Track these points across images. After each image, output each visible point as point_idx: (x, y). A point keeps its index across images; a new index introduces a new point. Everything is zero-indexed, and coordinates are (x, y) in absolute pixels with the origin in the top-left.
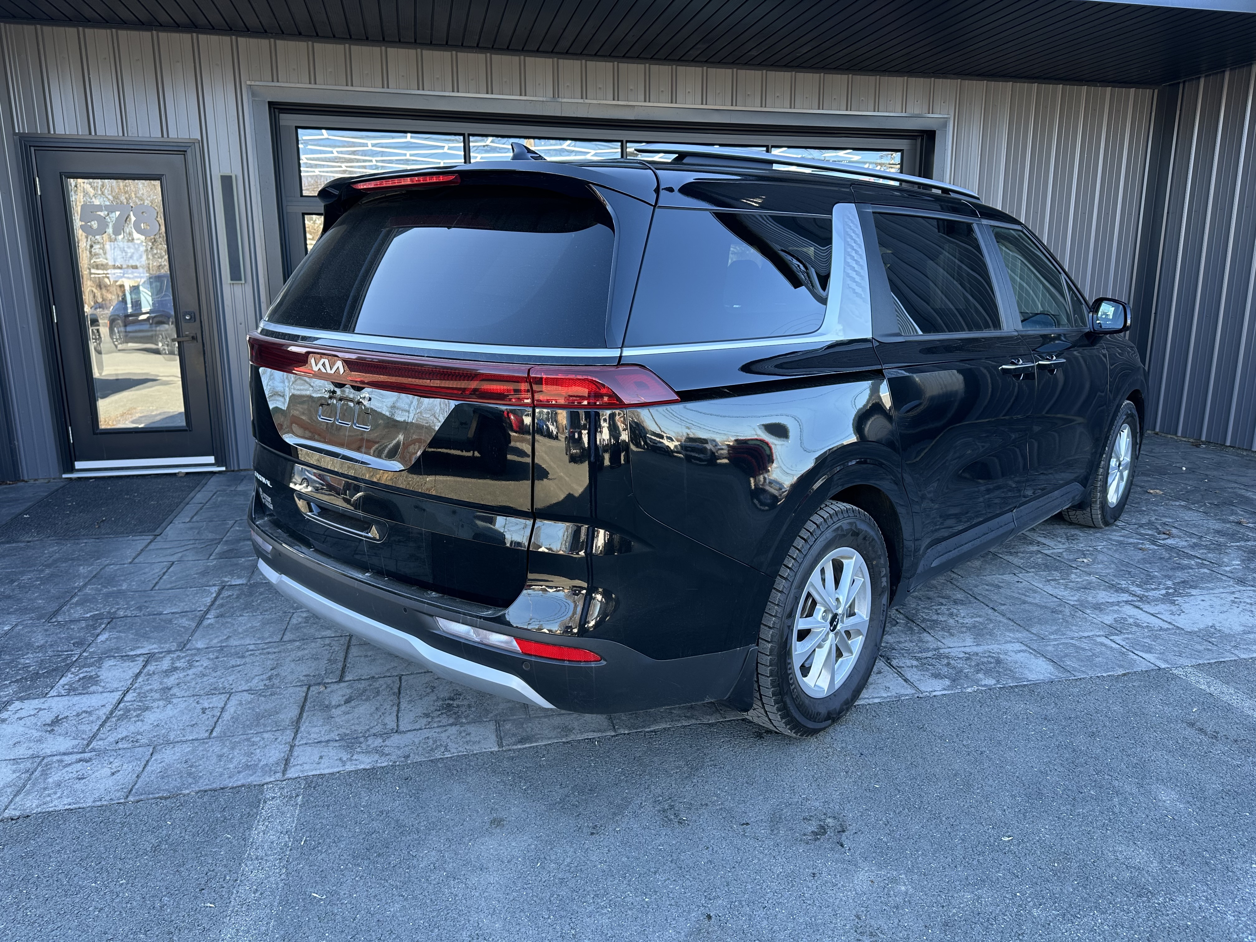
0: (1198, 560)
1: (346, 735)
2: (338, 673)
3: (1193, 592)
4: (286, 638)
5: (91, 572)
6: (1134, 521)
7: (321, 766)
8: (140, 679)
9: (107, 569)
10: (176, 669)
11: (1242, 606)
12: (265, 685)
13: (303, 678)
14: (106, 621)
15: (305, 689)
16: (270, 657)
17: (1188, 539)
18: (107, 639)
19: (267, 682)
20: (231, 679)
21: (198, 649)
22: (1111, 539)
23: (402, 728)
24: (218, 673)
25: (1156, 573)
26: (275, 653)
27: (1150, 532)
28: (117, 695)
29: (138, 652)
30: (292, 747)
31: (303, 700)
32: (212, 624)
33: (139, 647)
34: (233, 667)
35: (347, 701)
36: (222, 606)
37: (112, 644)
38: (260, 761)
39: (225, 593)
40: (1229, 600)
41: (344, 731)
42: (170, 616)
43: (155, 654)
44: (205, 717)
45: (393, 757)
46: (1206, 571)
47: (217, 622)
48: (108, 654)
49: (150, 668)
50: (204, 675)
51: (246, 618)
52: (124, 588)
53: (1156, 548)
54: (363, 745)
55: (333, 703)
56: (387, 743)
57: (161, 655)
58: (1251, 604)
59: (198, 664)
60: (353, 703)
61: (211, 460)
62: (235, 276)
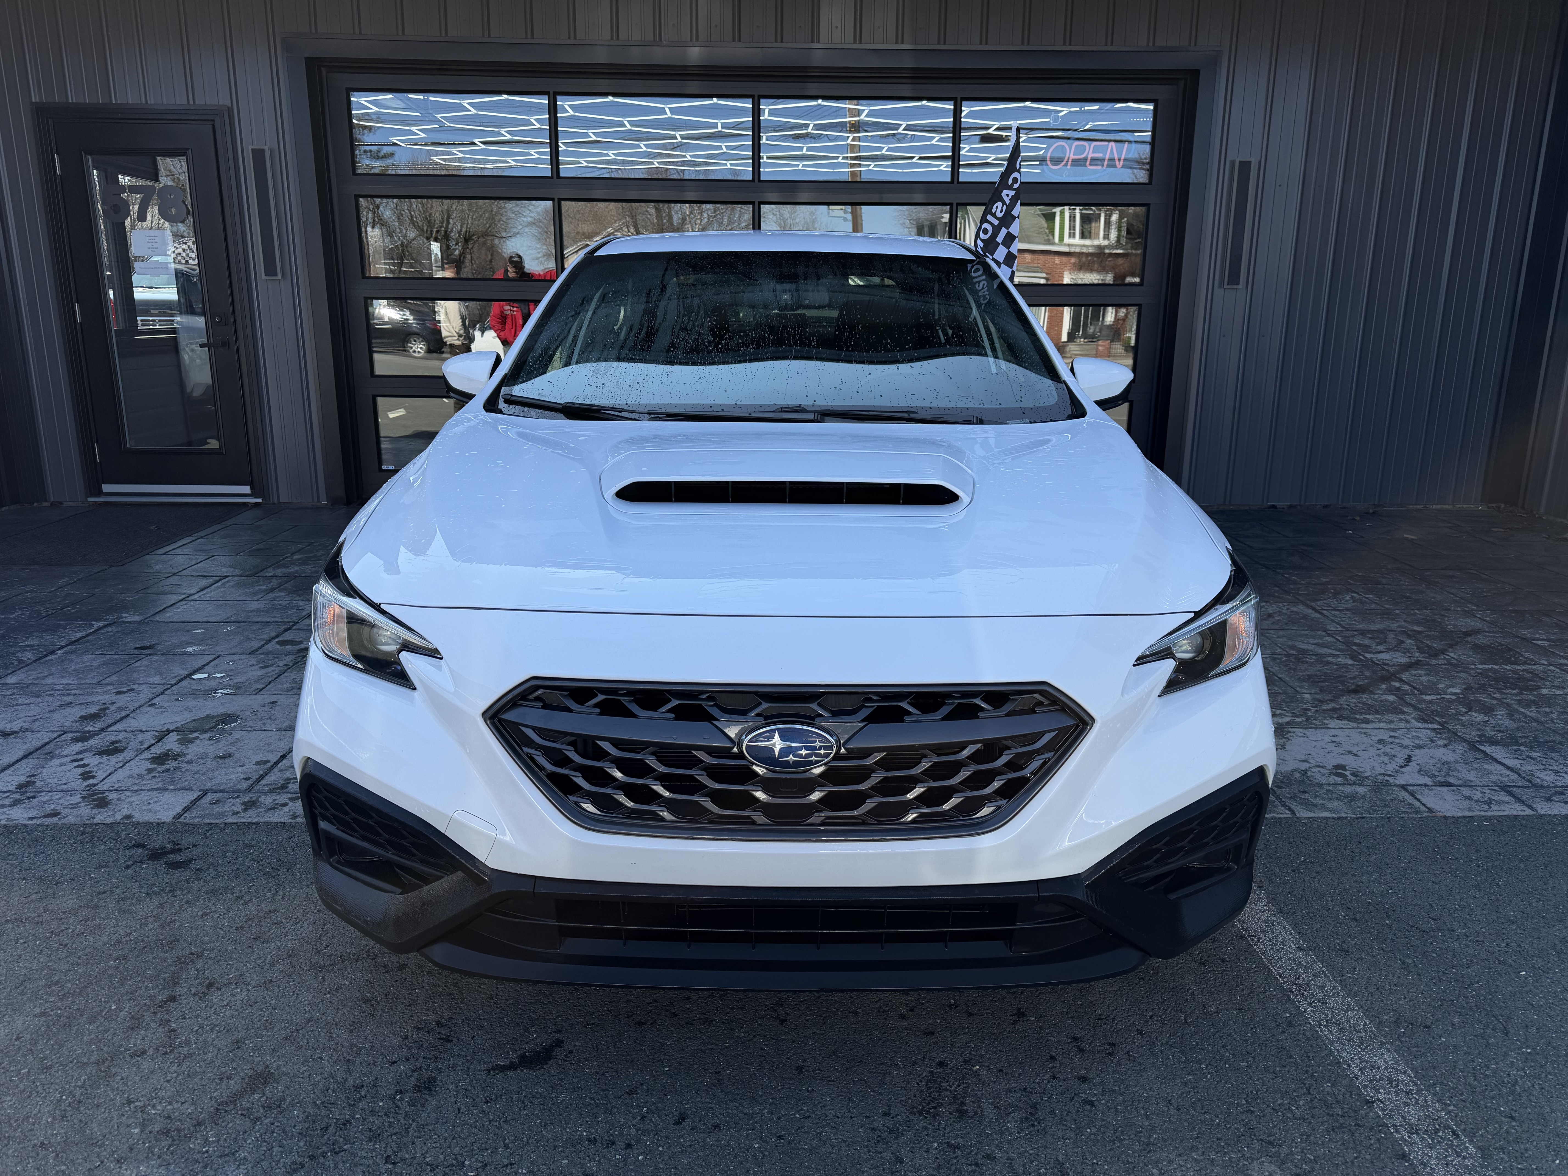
0: (1397, 684)
3: (1334, 723)
4: (106, 681)
6: (1361, 626)
9: (20, 597)
11: (1387, 749)
12: (22, 727)
15: (55, 735)
16: (66, 698)
17: (1417, 655)
19: (26, 725)
21: (5, 685)
22: (1293, 647)
25: (1307, 696)
26: (75, 694)
27: (1367, 642)
31: (39, 745)
32: (52, 660)
34: (17, 705)
36: (87, 641)
39: (109, 629)
40: (1376, 739)
42: (19, 649)
46: (1391, 698)
47: (59, 658)
51: (94, 656)
52: (12, 616)
53: (1350, 662)
55: (64, 753)
58: (1406, 747)
61: (247, 489)
62: (271, 270)
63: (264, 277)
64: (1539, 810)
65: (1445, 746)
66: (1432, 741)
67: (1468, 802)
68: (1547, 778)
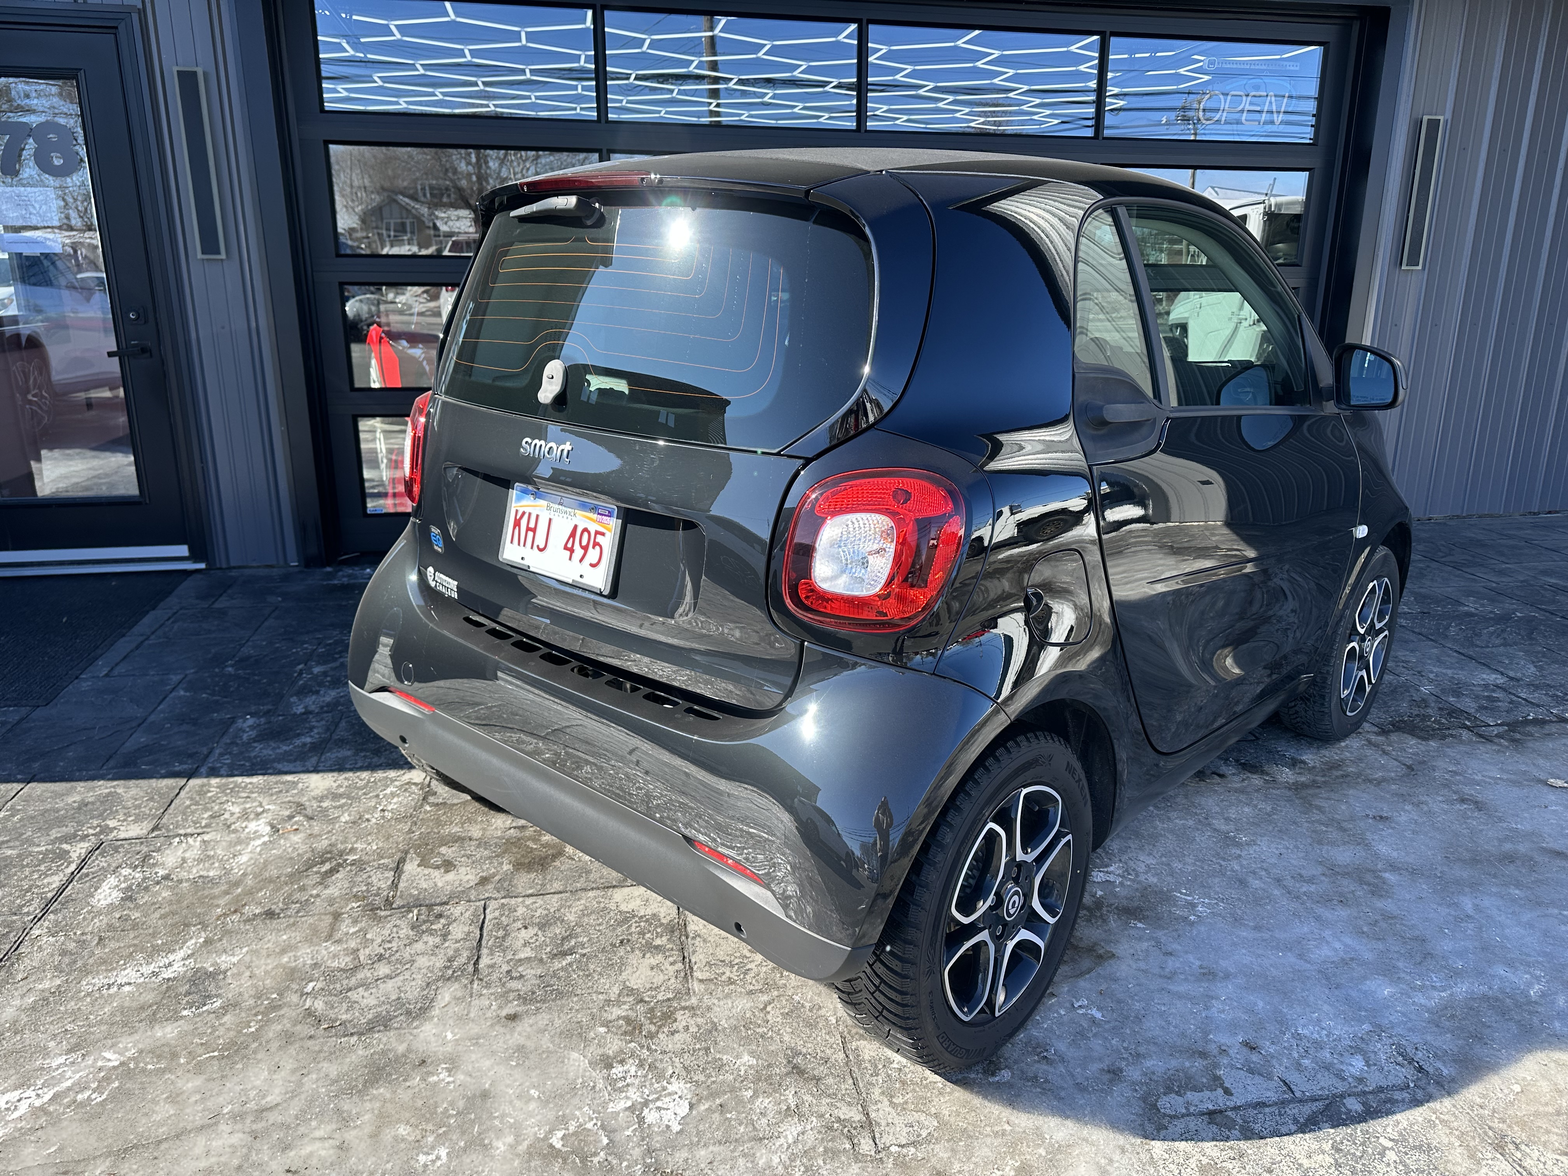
61: (183, 550)
62: (210, 245)
63: (200, 256)
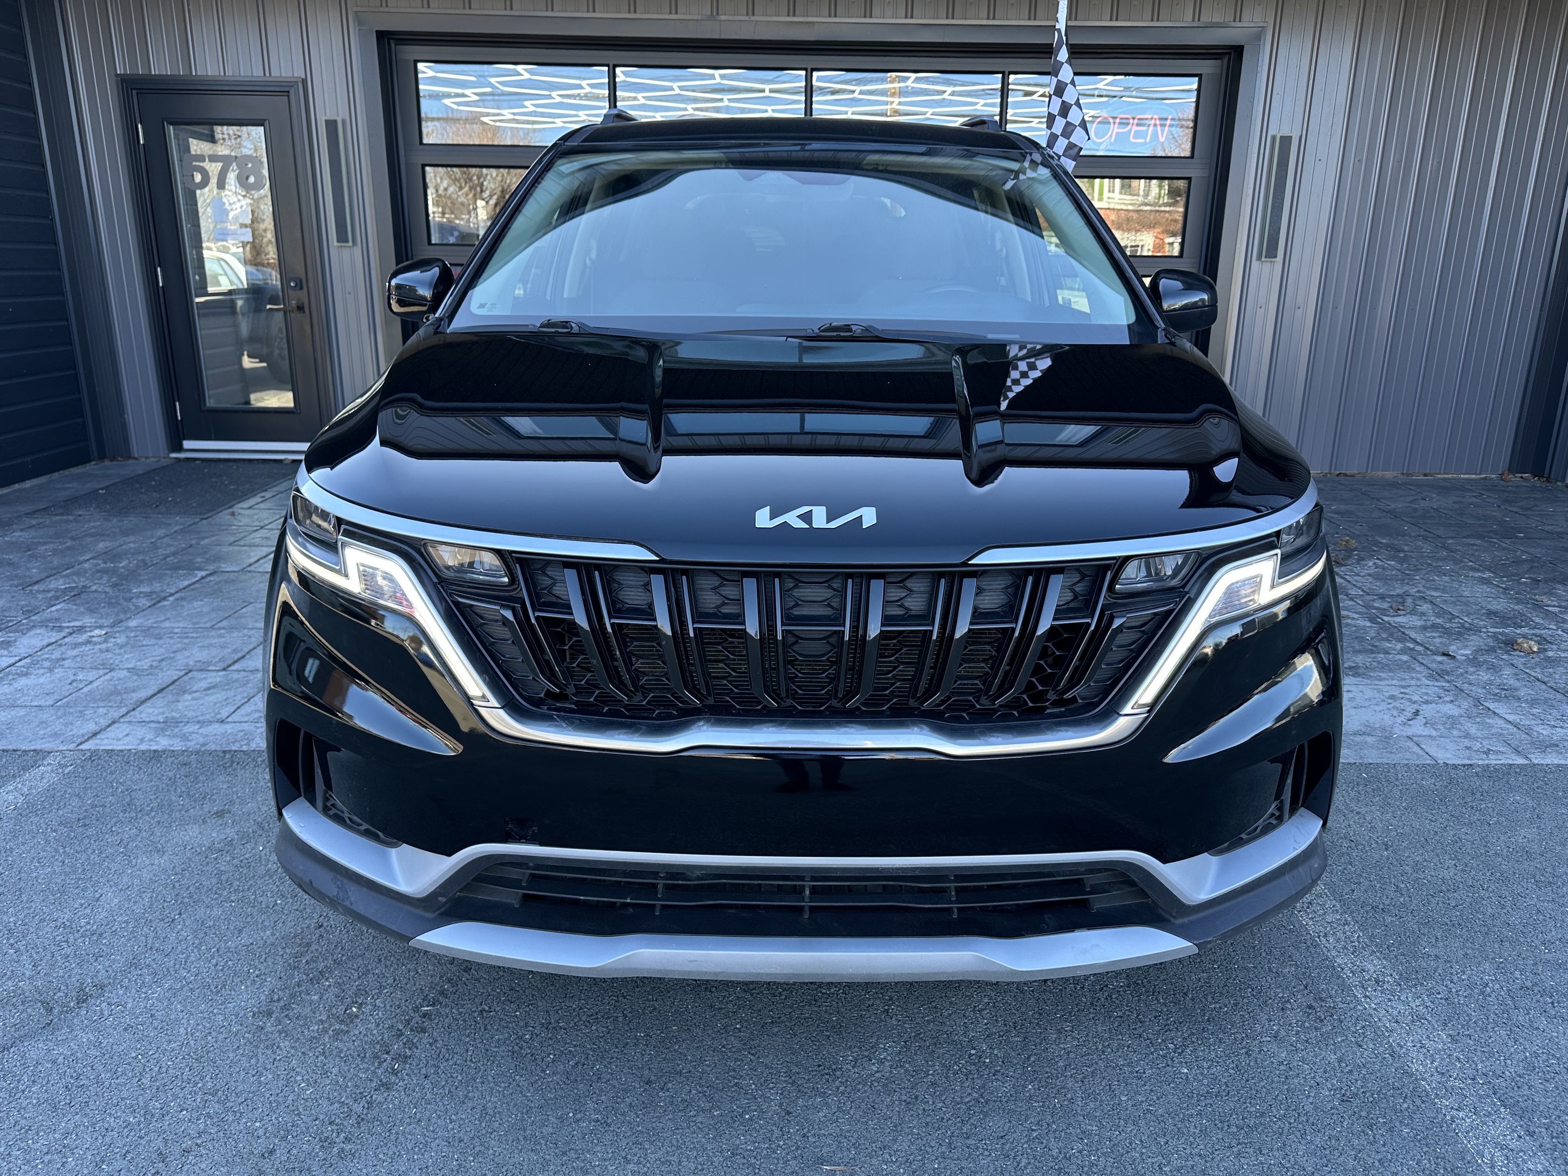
1: (173, 718)
2: (230, 662)
4: (220, 625)
5: (106, 547)
6: (1381, 591)
7: (121, 742)
8: (49, 648)
9: (124, 547)
10: (88, 642)
11: (1397, 704)
12: (151, 666)
13: (191, 663)
14: (72, 594)
15: (183, 673)
16: (185, 641)
17: (1433, 618)
18: (57, 610)
19: (154, 664)
20: (126, 656)
21: (128, 628)
23: (229, 719)
24: (122, 651)
26: (193, 637)
27: (1385, 606)
28: (13, 660)
29: (72, 624)
30: (114, 722)
31: (170, 682)
32: (165, 606)
33: (76, 620)
34: (143, 646)
35: (209, 689)
36: (193, 589)
37: (56, 615)
38: (71, 730)
39: (211, 578)
41: (174, 714)
42: (133, 595)
43: (85, 627)
44: (68, 687)
45: (189, 744)
47: (172, 604)
48: (43, 624)
49: (66, 640)
50: (107, 651)
51: (202, 603)
52: (121, 565)
54: (176, 730)
55: (194, 689)
56: (200, 731)
57: (88, 629)
59: (113, 640)
60: (210, 692)
62: (342, 237)
63: (336, 244)
64: (1533, 760)
65: (1452, 701)
66: (1440, 698)
67: (1467, 751)
68: (1545, 732)
